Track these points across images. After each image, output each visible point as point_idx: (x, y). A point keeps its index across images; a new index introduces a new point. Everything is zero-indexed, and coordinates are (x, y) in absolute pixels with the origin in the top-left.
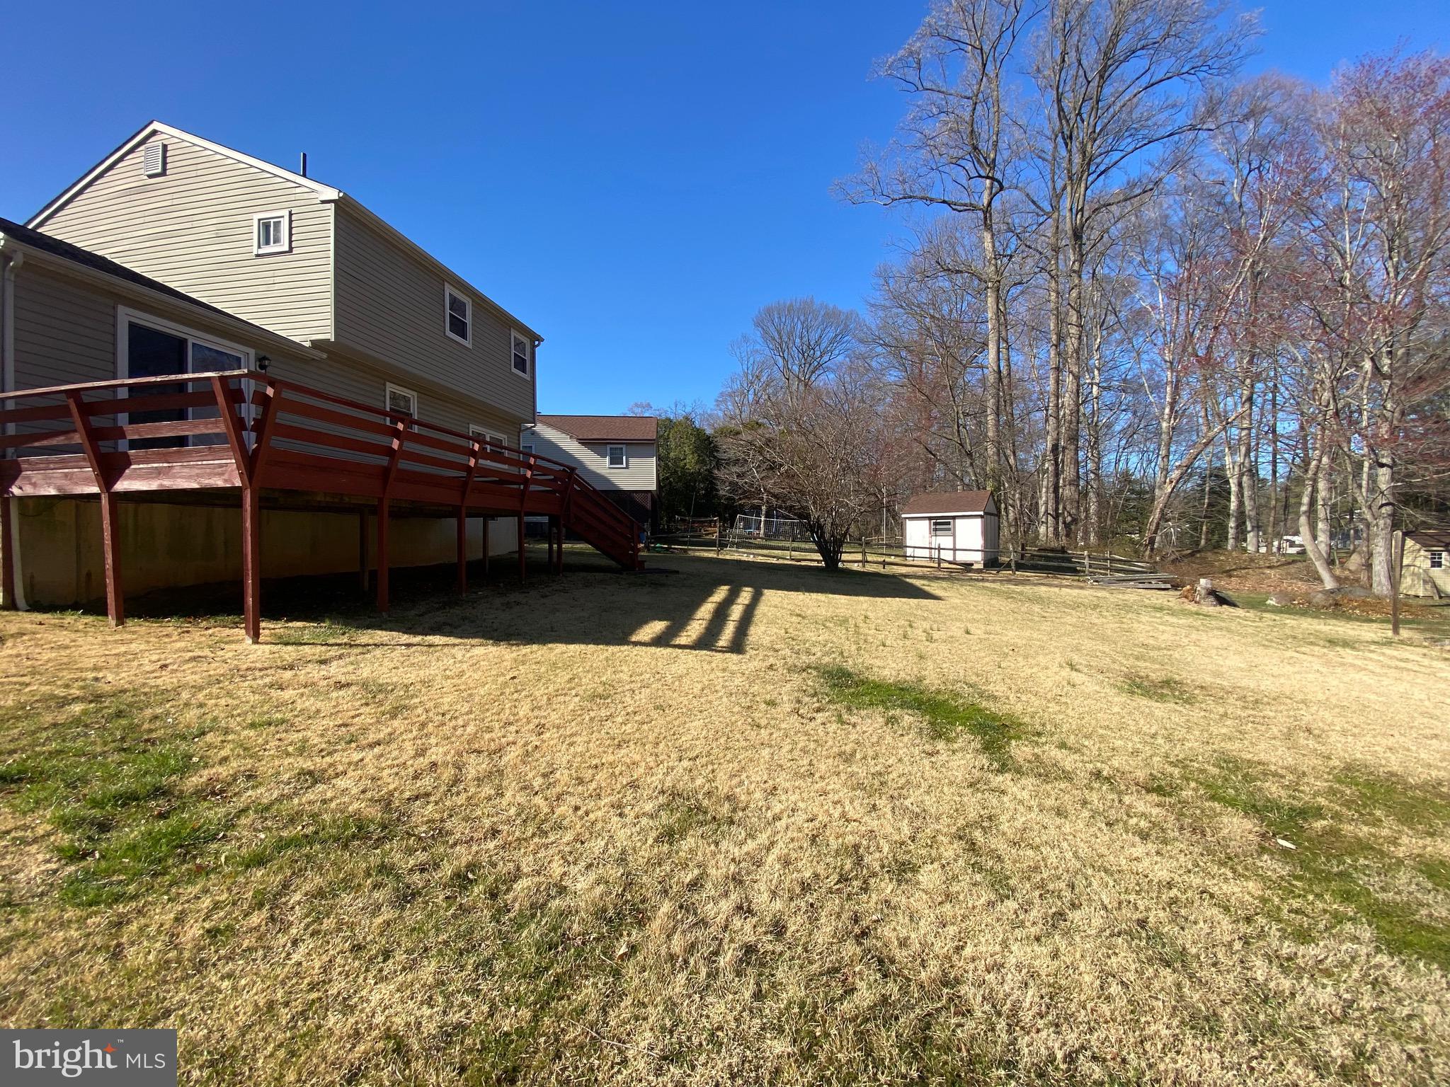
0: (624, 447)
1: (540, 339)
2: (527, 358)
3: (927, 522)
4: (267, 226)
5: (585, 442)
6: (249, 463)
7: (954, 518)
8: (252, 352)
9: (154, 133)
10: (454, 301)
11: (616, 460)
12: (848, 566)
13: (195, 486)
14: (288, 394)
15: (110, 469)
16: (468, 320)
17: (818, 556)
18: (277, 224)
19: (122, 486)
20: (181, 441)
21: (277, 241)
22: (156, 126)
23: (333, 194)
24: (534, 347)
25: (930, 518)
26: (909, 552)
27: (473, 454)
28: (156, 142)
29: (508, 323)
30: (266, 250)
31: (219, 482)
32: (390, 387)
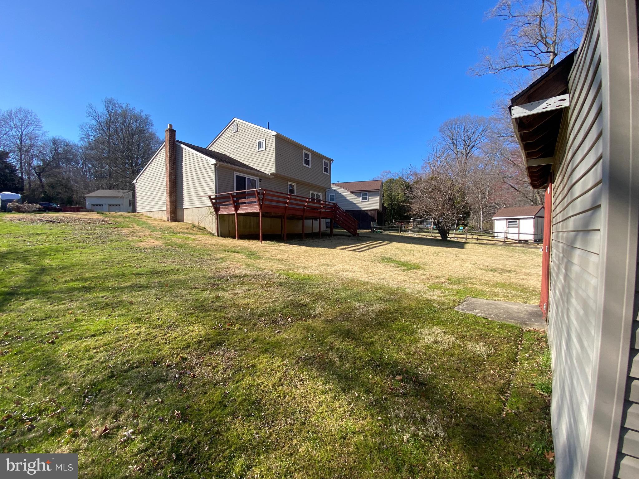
0: (367, 193)
1: (332, 160)
2: (328, 168)
3: (505, 221)
4: (260, 143)
5: (353, 192)
6: (261, 207)
7: (519, 219)
8: (258, 178)
9: (235, 121)
10: (306, 154)
11: (364, 199)
12: (452, 239)
13: (251, 212)
14: (268, 192)
15: (237, 209)
16: (310, 160)
17: (439, 235)
18: (263, 142)
19: (239, 212)
20: (245, 203)
21: (262, 147)
22: (235, 119)
23: (275, 133)
24: (331, 163)
25: (507, 219)
26: (496, 234)
27: (306, 202)
28: (235, 123)
29: (321, 157)
30: (260, 150)
31: (255, 211)
32: (289, 183)
